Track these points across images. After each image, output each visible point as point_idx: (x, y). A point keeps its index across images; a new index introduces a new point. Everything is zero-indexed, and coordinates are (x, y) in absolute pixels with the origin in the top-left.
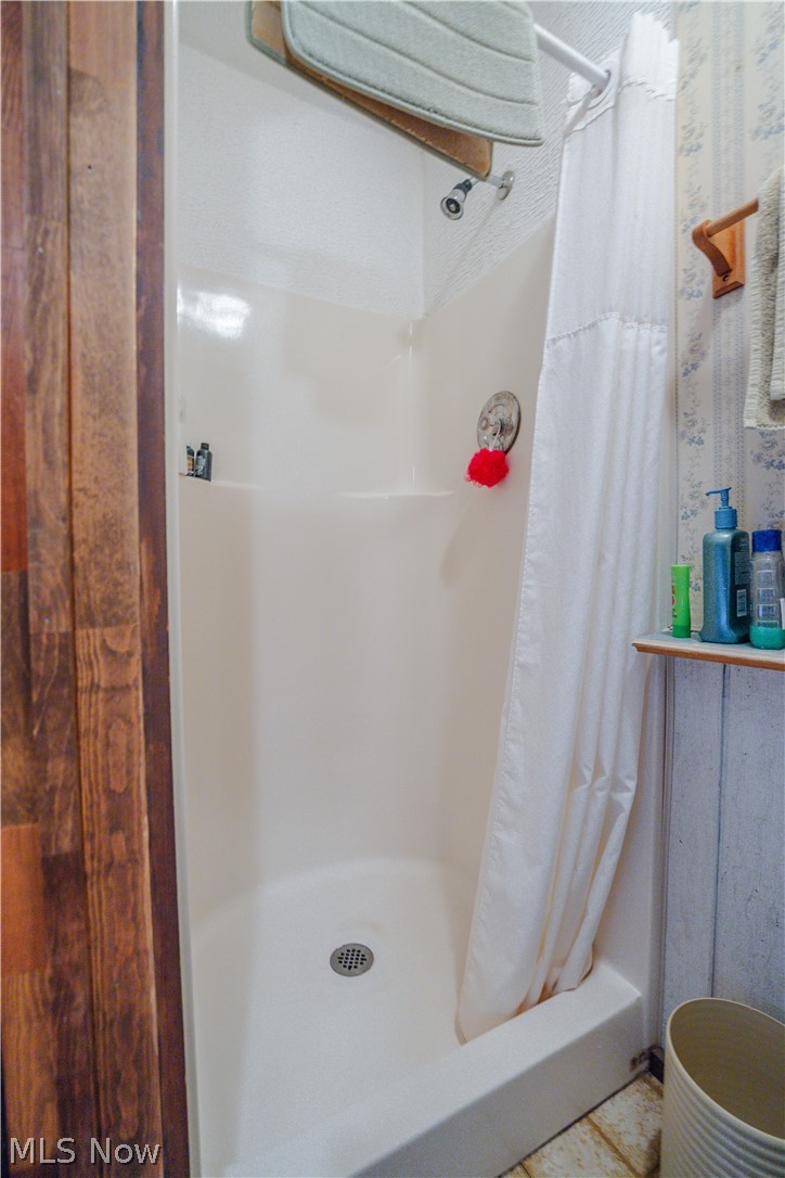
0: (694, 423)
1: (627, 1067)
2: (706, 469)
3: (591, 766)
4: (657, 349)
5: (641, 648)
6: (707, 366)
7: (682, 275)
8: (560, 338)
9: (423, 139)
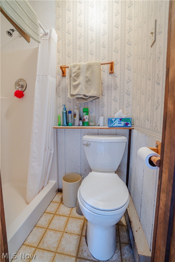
0: (59, 94)
1: (55, 192)
2: (61, 101)
3: (48, 147)
4: (55, 82)
5: (54, 128)
6: (61, 86)
7: (57, 71)
8: (40, 75)
9: (19, 31)
